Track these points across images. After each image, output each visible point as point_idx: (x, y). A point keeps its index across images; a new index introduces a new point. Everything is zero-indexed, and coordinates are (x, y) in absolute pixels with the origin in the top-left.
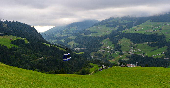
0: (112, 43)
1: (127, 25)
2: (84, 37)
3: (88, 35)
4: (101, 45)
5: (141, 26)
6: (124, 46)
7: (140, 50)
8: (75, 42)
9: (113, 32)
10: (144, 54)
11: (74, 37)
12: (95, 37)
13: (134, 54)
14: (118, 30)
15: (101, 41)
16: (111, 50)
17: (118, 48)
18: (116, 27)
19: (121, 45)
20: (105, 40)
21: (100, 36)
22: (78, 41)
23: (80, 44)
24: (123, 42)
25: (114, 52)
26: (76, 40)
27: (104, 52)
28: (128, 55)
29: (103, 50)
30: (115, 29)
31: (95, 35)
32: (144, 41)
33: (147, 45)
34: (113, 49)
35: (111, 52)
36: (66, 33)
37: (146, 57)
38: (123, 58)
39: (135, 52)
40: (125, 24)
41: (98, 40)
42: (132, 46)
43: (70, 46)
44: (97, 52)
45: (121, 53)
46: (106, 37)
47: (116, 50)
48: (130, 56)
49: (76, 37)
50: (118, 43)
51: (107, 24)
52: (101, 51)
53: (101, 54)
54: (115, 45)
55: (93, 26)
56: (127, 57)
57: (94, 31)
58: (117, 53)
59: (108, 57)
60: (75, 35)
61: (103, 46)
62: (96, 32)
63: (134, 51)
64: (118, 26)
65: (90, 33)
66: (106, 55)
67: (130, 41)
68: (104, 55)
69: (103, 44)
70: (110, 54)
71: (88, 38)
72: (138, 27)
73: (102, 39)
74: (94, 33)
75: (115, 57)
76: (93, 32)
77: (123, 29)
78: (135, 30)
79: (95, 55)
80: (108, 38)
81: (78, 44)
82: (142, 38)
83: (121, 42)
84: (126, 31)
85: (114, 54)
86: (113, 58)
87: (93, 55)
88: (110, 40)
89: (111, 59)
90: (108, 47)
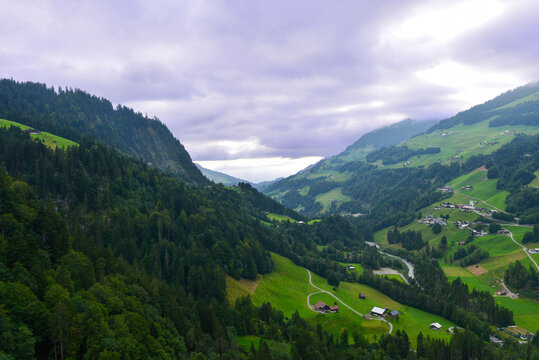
0: (500, 187)
2: (379, 173)
3: (394, 163)
4: (437, 198)
9: (518, 139)
11: (343, 177)
15: (446, 182)
16: (481, 219)
20: (463, 178)
21: (446, 163)
22: (351, 189)
23: (357, 197)
25: (494, 230)
26: (346, 187)
27: (437, 229)
29: (439, 220)
31: (426, 162)
34: (495, 215)
35: (479, 229)
44: (402, 230)
46: (474, 162)
47: (510, 220)
49: (352, 173)
51: (494, 118)
52: (427, 220)
53: (420, 236)
54: (514, 191)
55: (431, 130)
58: (513, 231)
59: (450, 254)
60: (350, 170)
61: (446, 201)
62: (436, 151)
66: (444, 241)
68: (434, 242)
69: (450, 195)
70: (471, 239)
71: (391, 174)
74: (423, 157)
75: (491, 255)
76: (421, 152)
80: (483, 170)
81: (348, 199)
85: (490, 237)
86: (482, 258)
87: (385, 242)
88: (491, 176)
89: (465, 265)
90: (468, 204)
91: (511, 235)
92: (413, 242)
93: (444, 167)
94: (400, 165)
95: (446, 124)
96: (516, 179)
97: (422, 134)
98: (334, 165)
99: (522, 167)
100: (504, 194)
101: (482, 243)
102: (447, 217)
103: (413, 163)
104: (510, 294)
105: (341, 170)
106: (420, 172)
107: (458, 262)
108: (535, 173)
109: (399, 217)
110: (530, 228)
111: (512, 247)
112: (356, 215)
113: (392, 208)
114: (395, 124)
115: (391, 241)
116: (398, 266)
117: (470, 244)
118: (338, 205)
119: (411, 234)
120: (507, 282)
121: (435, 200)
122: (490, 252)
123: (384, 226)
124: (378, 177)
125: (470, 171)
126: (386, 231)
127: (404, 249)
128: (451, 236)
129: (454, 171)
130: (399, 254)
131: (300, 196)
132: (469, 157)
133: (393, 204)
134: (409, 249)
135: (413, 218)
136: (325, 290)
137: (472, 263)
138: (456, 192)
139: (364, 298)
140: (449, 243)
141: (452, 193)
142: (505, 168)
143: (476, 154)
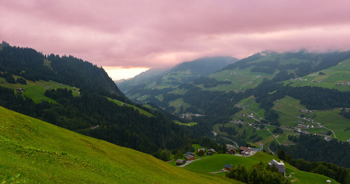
0: (261, 107)
1: (297, 69)
2: (203, 92)
3: (210, 87)
4: (236, 110)
5: (328, 72)
6: (285, 115)
7: (321, 125)
8: (184, 101)
9: (265, 82)
10: (329, 133)
11: (183, 92)
12: (226, 92)
13: (306, 133)
14: (276, 80)
15: (238, 101)
16: (256, 122)
17: (273, 118)
18: (272, 72)
19: (280, 112)
20: (245, 100)
21: (236, 91)
22: (189, 100)
23: (194, 105)
24: (285, 105)
25: (262, 127)
26: (186, 98)
27: (240, 126)
28: (291, 135)
29: (240, 121)
30: (271, 77)
31: (226, 89)
32: (332, 106)
33: (340, 114)
34: (261, 121)
35: (257, 126)
36: (168, 83)
37: (334, 141)
38: (280, 139)
39: (310, 129)
40: (292, 66)
41: (231, 100)
42: (303, 116)
43: (173, 108)
44: (227, 126)
45: (277, 128)
46: (249, 93)
47: (267, 123)
48: (298, 137)
49: (187, 90)
50: (274, 108)
51: (253, 67)
52: (235, 122)
53: (234, 129)
54: (267, 110)
55: (223, 69)
56: (290, 138)
57: (224, 80)
58: (269, 128)
59: (248, 137)
60: (186, 88)
61: (241, 112)
62: (229, 83)
63: (308, 126)
64: (277, 72)
65: (215, 83)
66: (245, 132)
67: (301, 103)
68: (241, 131)
69: (241, 109)
70: (255, 131)
71: (210, 94)
72: (321, 74)
73: (239, 97)
74: (224, 85)
75: (264, 138)
76: (222, 83)
77: (288, 78)
78: (314, 79)
79: (221, 129)
80: (253, 97)
81: (189, 105)
82: (328, 99)
83: (279, 106)
84: (292, 83)
85: (261, 130)
86: (260, 139)
87: (218, 131)
88: (257, 101)
90: (250, 114)
91: (268, 130)
92: (231, 131)
94: (213, 89)
96: (268, 105)
98: (170, 81)
100: (263, 111)
101: (259, 133)
102: (243, 120)
106: (225, 94)
107: (251, 140)
110: (275, 127)
113: (216, 114)
115: (221, 131)
117: (254, 134)
118: (184, 108)
119: (231, 128)
123: (216, 123)
128: (246, 129)
134: (230, 135)
135: (228, 120)
137: (257, 141)
138: (243, 107)
140: (247, 132)
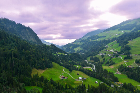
2: (90, 42)
3: (94, 40)
4: (104, 48)
6: (136, 47)
15: (106, 44)
16: (114, 53)
17: (126, 50)
19: (132, 46)
20: (111, 43)
21: (107, 39)
22: (83, 47)
23: (84, 49)
25: (117, 56)
26: (81, 46)
27: (103, 56)
31: (102, 39)
34: (118, 53)
35: (113, 56)
41: (103, 44)
45: (128, 56)
46: (114, 39)
47: (121, 54)
49: (83, 42)
51: (120, 28)
55: (104, 31)
56: (137, 62)
61: (106, 49)
62: (105, 37)
66: (104, 59)
70: (111, 59)
75: (116, 63)
76: (101, 37)
80: (116, 41)
81: (82, 49)
85: (116, 58)
86: (113, 64)
87: (89, 60)
88: (118, 42)
89: (109, 66)
90: (111, 50)
91: (121, 58)
92: (96, 60)
93: (106, 41)
94: (95, 40)
95: (108, 30)
96: (124, 43)
97: (102, 32)
98: (79, 41)
99: (125, 40)
100: (120, 47)
101: (114, 60)
102: (106, 53)
103: (99, 40)
104: (119, 73)
105: (81, 42)
106: (100, 42)
107: (107, 65)
108: (128, 42)
109: (93, 54)
110: (126, 56)
111: (121, 61)
112: (83, 53)
113: (92, 51)
114: (96, 30)
115: (91, 60)
116: (91, 66)
117: (110, 60)
118: (79, 51)
119: (96, 58)
120: (119, 70)
121: (103, 49)
122: (115, 62)
123: (90, 56)
124: (90, 43)
125: (113, 41)
126: (90, 57)
127: (94, 62)
128: (106, 58)
129: (109, 42)
130: (92, 63)
131: (70, 49)
132: (112, 38)
133: (93, 50)
134: (95, 62)
135: (97, 53)
136: (67, 72)
137: (111, 65)
138: (109, 47)
139: (78, 75)
140: (105, 60)
141: (108, 47)
142: (121, 40)
143: (114, 37)
